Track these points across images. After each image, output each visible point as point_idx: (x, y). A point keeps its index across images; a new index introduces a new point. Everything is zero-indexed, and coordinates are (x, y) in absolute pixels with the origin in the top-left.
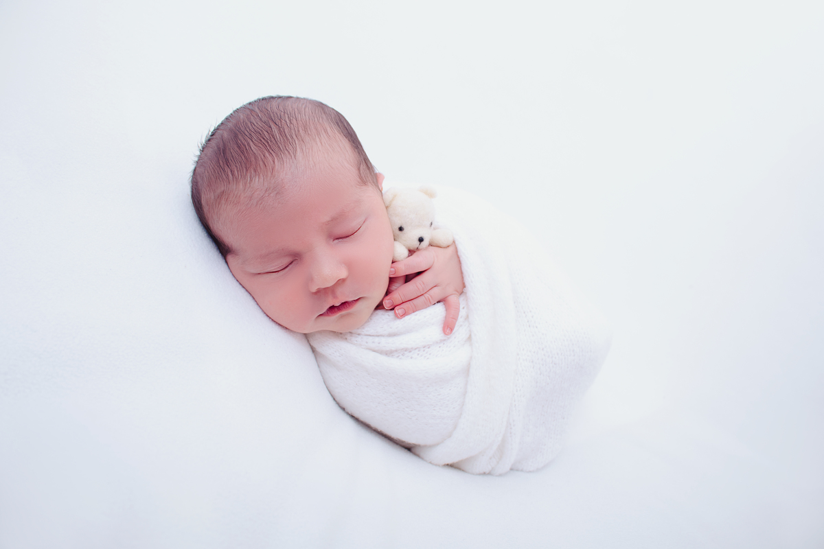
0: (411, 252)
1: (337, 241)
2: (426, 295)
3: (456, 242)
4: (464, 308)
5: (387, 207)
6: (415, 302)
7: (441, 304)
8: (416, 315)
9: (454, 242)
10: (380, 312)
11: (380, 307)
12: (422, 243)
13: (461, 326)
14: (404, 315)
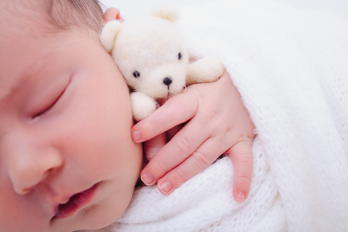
0: (160, 102)
1: (37, 119)
2: (197, 155)
3: (228, 70)
4: (261, 156)
5: (110, 53)
6: (183, 167)
7: (225, 159)
8: (188, 185)
9: (225, 71)
10: (144, 191)
11: (139, 184)
12: (171, 85)
13: (262, 181)
14: (172, 188)
